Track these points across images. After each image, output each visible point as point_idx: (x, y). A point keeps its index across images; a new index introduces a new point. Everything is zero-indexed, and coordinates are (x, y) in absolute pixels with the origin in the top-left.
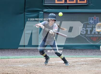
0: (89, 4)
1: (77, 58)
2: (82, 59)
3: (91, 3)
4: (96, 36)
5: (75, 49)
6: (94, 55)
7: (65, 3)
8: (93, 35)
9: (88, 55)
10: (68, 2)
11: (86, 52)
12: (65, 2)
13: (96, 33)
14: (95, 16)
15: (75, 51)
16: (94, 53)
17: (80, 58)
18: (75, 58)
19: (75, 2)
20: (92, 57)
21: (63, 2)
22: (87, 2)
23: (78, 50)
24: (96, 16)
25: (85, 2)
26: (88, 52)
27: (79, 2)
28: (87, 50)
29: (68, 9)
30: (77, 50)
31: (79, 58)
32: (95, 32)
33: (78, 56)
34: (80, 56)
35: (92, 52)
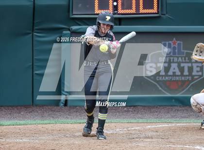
0: (162, 14)
1: (138, 124)
2: (149, 127)
3: (167, 13)
4: (177, 78)
5: (134, 106)
6: (173, 117)
7: (115, 14)
8: (170, 78)
9: (161, 118)
10: (120, 11)
11: (157, 112)
12: (114, 11)
13: (177, 74)
14: (174, 39)
15: (135, 111)
16: (172, 114)
17: (146, 124)
19: (133, 11)
20: (168, 122)
21: (110, 11)
22: (158, 11)
23: (141, 107)
24: (177, 40)
25: (155, 10)
26: (160, 112)
27: (142, 11)
28: (158, 107)
29: (120, 25)
30: (139, 107)
31: (142, 124)
32: (174, 71)
33: (141, 120)
34: (145, 120)
35: (168, 112)
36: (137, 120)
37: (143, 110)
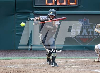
0: (79, 6)
2: (72, 60)
3: (81, 5)
4: (86, 37)
5: (65, 50)
6: (84, 56)
7: (56, 5)
8: (83, 36)
9: (78, 56)
10: (58, 4)
15: (65, 53)
16: (84, 54)
17: (70, 59)
19: (65, 4)
20: (81, 58)
21: (53, 4)
22: (77, 4)
24: (86, 18)
25: (75, 3)
26: (77, 53)
27: (69, 4)
28: (77, 51)
29: (58, 11)
30: (67, 51)
32: (85, 33)
33: (68, 57)
34: (70, 57)
35: (82, 53)
36: (67, 57)
37: (69, 52)
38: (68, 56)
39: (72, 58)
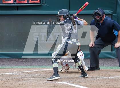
0: (43, 4)
2: (35, 71)
3: (45, 3)
6: (49, 65)
7: (15, 3)
9: (42, 65)
10: (18, 2)
11: (40, 62)
12: (14, 1)
15: (26, 61)
16: (49, 63)
17: (33, 69)
18: (26, 69)
19: (26, 2)
20: (46, 67)
21: (12, 2)
24: (51, 19)
25: (39, 1)
26: (41, 62)
27: (30, 2)
29: (17, 10)
31: (31, 69)
33: (30, 67)
34: (32, 67)
35: (46, 62)
36: (28, 66)
37: (31, 61)
38: (30, 65)
39: (35, 67)
